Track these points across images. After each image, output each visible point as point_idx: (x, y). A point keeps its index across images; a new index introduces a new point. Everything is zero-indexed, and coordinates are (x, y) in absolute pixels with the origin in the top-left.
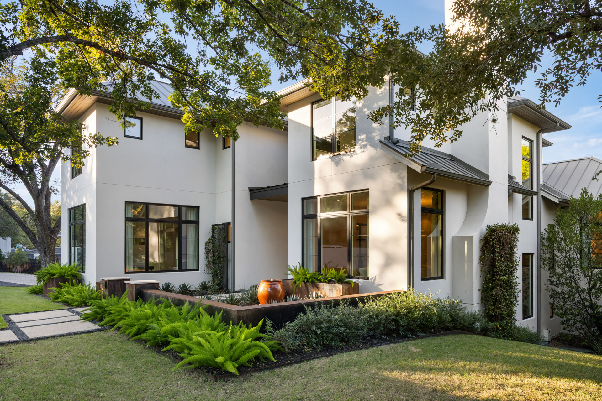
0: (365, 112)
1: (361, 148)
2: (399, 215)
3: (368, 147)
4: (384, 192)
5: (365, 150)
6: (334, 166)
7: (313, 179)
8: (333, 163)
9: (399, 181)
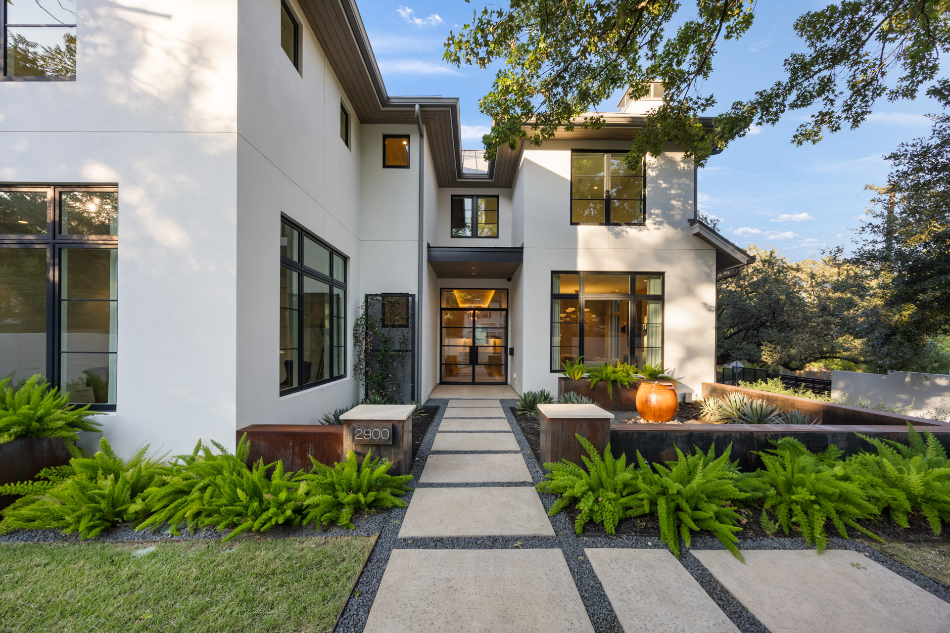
0: (660, 184)
1: (655, 224)
2: (705, 304)
3: (666, 225)
4: (685, 280)
5: (661, 227)
6: (612, 238)
7: (575, 248)
8: (610, 233)
9: (706, 269)
